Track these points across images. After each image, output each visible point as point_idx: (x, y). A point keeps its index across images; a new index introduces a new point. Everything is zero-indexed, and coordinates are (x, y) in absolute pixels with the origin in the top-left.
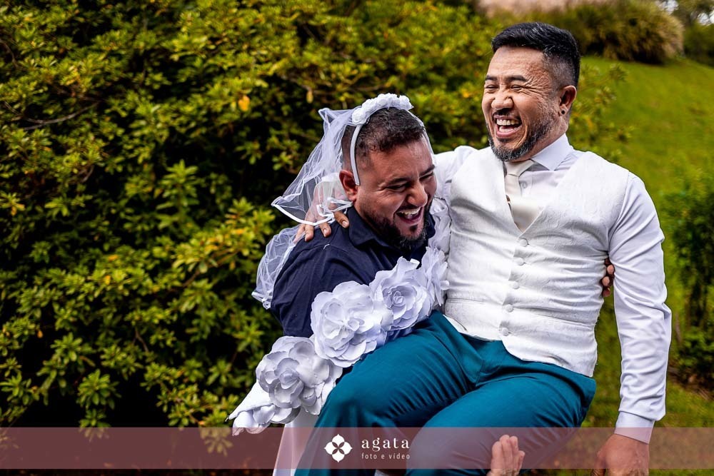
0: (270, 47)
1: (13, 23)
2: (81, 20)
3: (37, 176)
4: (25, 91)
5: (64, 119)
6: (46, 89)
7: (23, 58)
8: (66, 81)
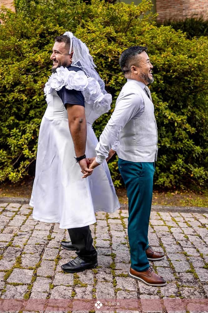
0: (97, 45)
1: (21, 44)
2: (41, 41)
3: (30, 90)
4: (25, 64)
5: (37, 73)
6: (31, 63)
7: (25, 54)
8: (37, 60)
